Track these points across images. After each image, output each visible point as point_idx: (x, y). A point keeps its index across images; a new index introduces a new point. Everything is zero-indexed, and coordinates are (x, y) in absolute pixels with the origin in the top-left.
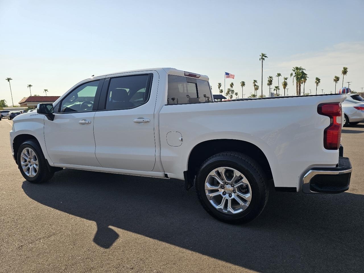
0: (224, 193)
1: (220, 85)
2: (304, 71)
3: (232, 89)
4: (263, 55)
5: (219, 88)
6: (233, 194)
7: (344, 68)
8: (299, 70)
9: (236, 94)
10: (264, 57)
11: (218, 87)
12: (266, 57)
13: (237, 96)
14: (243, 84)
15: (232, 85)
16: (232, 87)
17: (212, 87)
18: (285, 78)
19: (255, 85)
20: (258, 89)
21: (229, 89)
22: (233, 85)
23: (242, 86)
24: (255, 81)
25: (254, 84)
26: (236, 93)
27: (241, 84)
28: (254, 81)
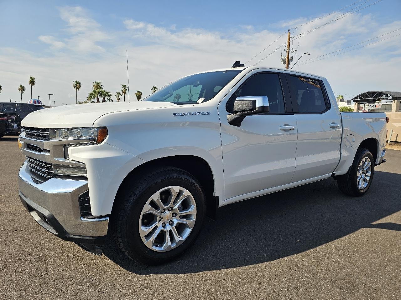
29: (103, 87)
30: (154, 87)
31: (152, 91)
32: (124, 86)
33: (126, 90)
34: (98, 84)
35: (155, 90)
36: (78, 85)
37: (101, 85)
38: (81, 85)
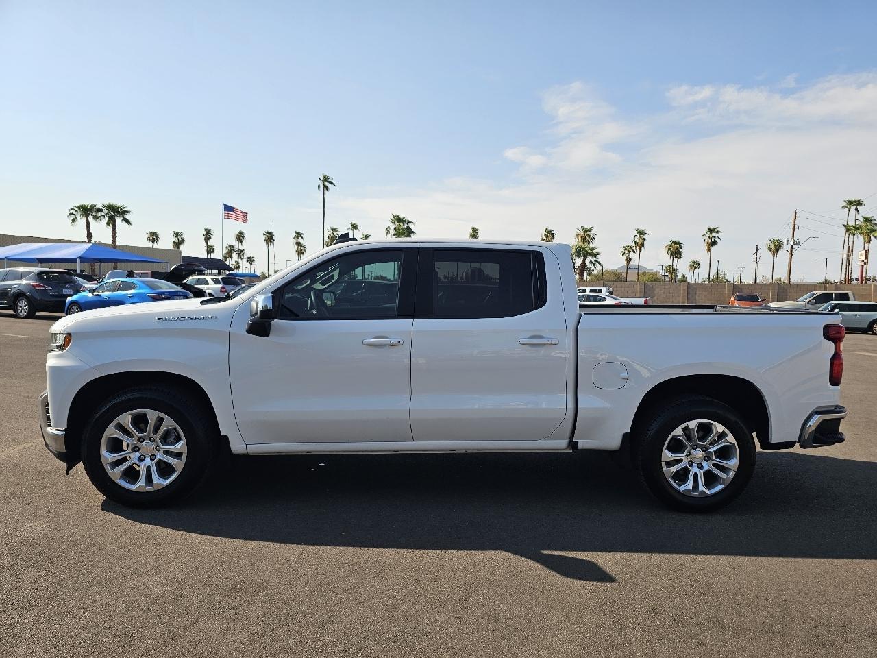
0: (691, 463)
1: (208, 234)
2: (411, 226)
3: (241, 248)
4: (326, 179)
5: (207, 240)
6: (705, 464)
7: (473, 229)
8: (401, 224)
9: (250, 260)
10: (327, 184)
11: (204, 237)
12: (331, 183)
13: (253, 266)
14: (270, 238)
15: (240, 237)
16: (241, 242)
17: (183, 236)
18: (365, 234)
19: (299, 244)
20: (303, 253)
21: (230, 246)
22: (243, 237)
23: (267, 243)
24: (299, 235)
25: (295, 241)
26: (249, 258)
27: (264, 237)
28: (297, 233)
29: (595, 237)
30: (709, 229)
31: (704, 237)
32: (641, 233)
33: (644, 239)
34: (586, 231)
35: (714, 234)
36: (550, 236)
37: (593, 232)
38: (555, 237)
